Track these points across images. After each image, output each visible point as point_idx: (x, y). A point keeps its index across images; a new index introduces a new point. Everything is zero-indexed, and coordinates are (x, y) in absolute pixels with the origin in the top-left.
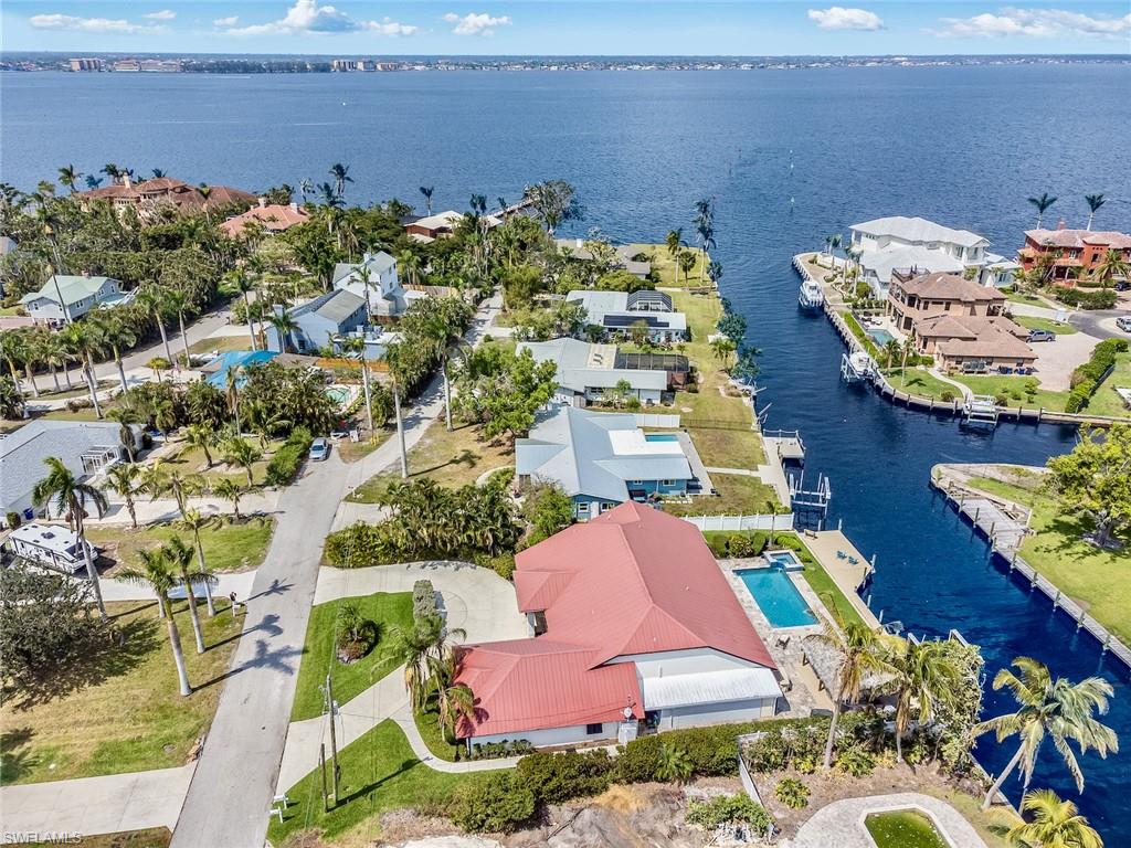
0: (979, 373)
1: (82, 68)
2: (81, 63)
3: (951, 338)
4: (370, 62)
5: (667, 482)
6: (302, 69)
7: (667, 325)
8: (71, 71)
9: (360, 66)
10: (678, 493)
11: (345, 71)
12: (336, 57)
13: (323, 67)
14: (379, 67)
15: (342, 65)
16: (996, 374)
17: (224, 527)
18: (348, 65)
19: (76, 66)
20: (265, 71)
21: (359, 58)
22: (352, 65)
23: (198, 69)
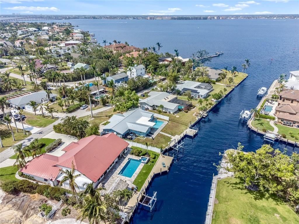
0: (288, 125)
1: (150, 19)
2: (150, 17)
3: (285, 112)
4: (219, 17)
5: (140, 132)
6: (200, 19)
7: (199, 93)
8: (148, 19)
9: (216, 18)
10: (143, 136)
11: (211, 19)
12: (209, 16)
13: (205, 18)
14: (221, 18)
15: (211, 18)
16: (296, 127)
17: (49, 118)
18: (212, 17)
19: (149, 18)
20: (190, 19)
21: (216, 16)
22: (213, 18)
23: (175, 19)
